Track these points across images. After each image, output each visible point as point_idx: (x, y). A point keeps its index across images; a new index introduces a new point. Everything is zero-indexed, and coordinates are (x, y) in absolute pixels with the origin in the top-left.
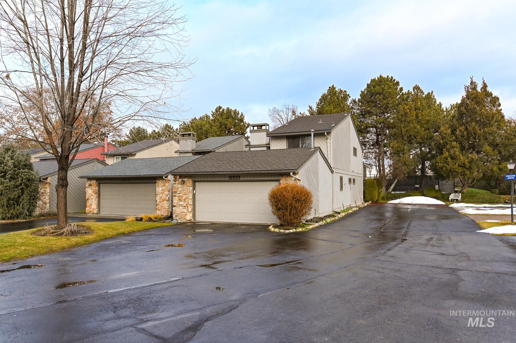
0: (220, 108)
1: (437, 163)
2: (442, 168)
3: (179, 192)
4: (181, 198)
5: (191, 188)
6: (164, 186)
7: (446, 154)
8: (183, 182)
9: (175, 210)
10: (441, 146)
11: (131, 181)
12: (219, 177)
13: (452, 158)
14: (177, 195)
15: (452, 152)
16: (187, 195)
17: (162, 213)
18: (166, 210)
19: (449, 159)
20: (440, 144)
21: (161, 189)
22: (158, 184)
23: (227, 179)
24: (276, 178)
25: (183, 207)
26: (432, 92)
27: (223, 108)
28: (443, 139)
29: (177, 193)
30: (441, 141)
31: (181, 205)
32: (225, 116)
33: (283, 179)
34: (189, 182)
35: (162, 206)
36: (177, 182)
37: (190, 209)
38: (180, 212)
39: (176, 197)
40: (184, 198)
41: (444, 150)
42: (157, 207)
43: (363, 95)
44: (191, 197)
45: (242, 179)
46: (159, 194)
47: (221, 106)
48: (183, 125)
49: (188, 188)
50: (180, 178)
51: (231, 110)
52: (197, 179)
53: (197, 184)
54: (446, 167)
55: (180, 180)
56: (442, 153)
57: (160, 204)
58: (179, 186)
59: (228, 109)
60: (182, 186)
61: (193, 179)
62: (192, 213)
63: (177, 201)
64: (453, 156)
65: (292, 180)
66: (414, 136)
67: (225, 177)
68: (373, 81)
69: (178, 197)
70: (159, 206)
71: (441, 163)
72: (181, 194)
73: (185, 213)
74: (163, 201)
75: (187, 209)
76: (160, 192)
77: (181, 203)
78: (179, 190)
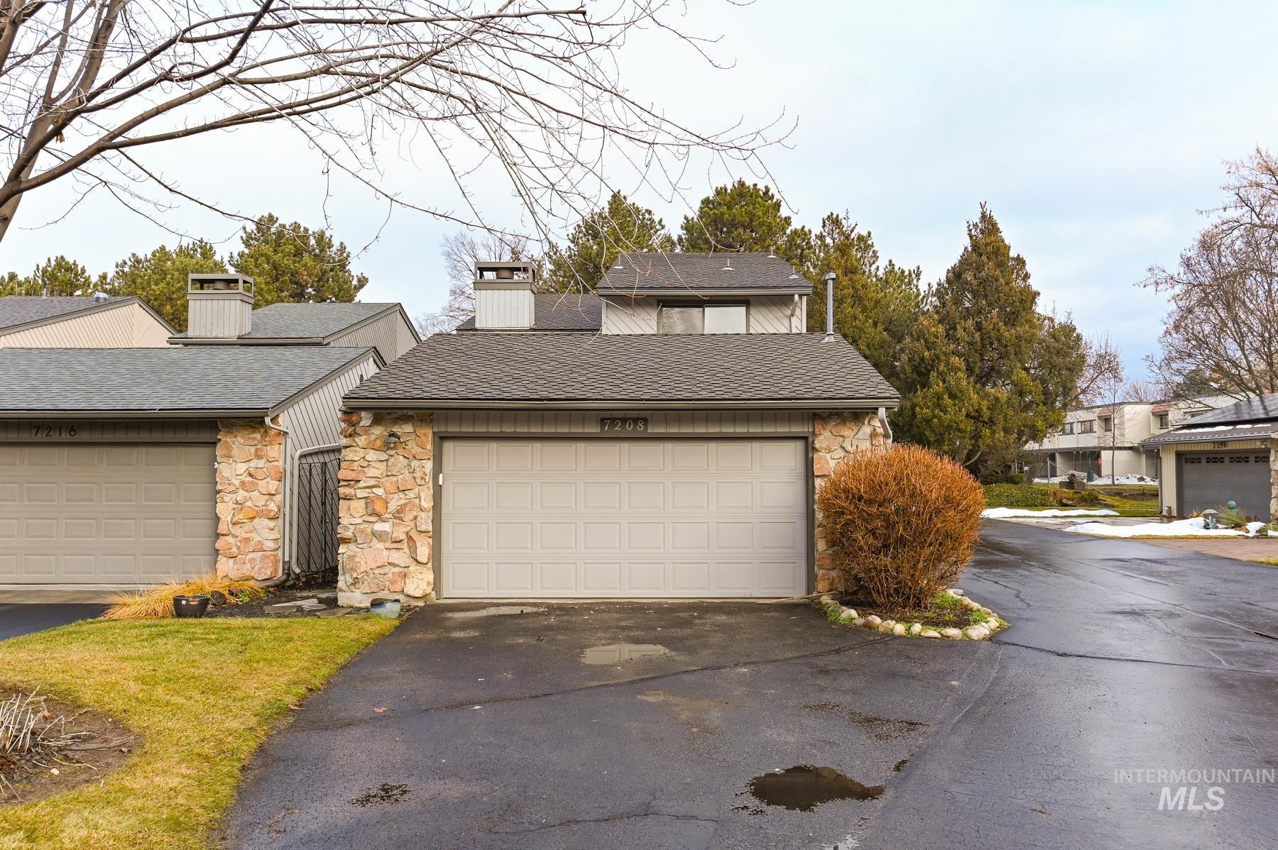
0: (272, 219)
1: (917, 408)
2: (928, 421)
3: (372, 482)
4: (379, 507)
5: (429, 465)
6: (259, 457)
7: (938, 386)
8: (391, 443)
9: (351, 558)
10: (923, 365)
11: (84, 436)
12: (556, 421)
13: (952, 396)
14: (360, 494)
15: (951, 379)
16: (411, 494)
17: (247, 570)
18: (263, 558)
19: (947, 400)
20: (923, 359)
21: (241, 468)
22: (228, 448)
23: (594, 429)
24: (797, 429)
25: (388, 545)
26: (869, 234)
27: (280, 222)
28: (929, 349)
29: (361, 484)
30: (926, 353)
31: (379, 536)
32: (290, 248)
33: (827, 434)
34: (419, 439)
35: (247, 540)
36: (361, 440)
37: (424, 552)
38: (374, 566)
39: (354, 504)
40: (393, 506)
41: (933, 374)
42: (220, 544)
43: (688, 226)
44: (427, 503)
45: (654, 430)
46: (232, 488)
47: (275, 215)
48: (129, 263)
49: (415, 463)
50: (377, 421)
51: (306, 230)
52: (453, 429)
53: (448, 447)
54: (940, 419)
55: (378, 431)
56: (925, 384)
57: (236, 530)
58: (372, 455)
59: (296, 226)
60: (384, 457)
61: (436, 430)
62: (430, 565)
63: (359, 521)
64: (955, 390)
65: (860, 435)
66: (852, 337)
67: (583, 421)
68: (720, 192)
69: (363, 502)
70: (230, 539)
71: (928, 408)
72: (379, 491)
73: (397, 570)
74: (252, 518)
75: (406, 550)
76: (237, 483)
77: (379, 527)
78: (371, 472)
